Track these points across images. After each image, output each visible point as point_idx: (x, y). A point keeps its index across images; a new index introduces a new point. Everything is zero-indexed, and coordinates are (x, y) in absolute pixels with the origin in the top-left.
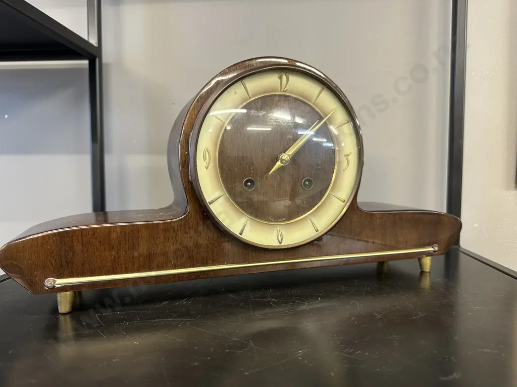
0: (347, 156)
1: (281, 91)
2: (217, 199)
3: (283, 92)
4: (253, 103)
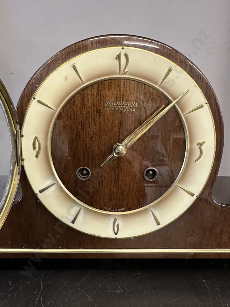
0: (201, 144)
1: (120, 74)
2: (47, 188)
3: (123, 74)
4: (88, 88)
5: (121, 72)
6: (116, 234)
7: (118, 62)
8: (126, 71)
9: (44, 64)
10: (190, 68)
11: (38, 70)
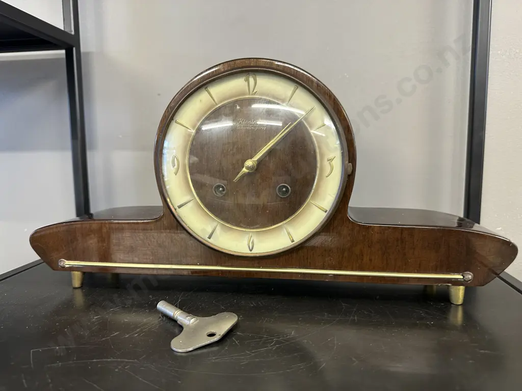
0: (330, 160)
1: (249, 94)
2: (186, 203)
3: (252, 94)
4: (222, 109)
5: (251, 93)
6: (251, 251)
7: (246, 83)
8: (255, 91)
9: (182, 89)
10: (316, 85)
11: (177, 94)
